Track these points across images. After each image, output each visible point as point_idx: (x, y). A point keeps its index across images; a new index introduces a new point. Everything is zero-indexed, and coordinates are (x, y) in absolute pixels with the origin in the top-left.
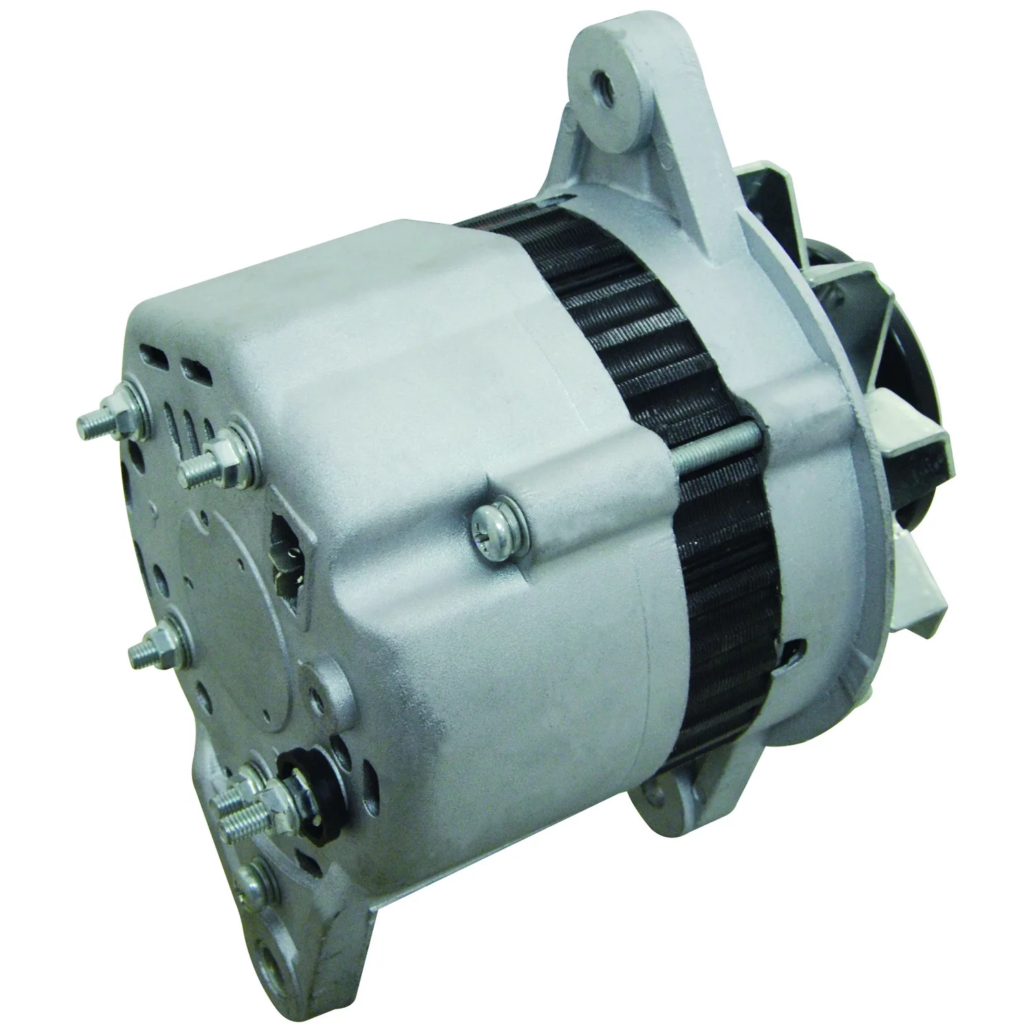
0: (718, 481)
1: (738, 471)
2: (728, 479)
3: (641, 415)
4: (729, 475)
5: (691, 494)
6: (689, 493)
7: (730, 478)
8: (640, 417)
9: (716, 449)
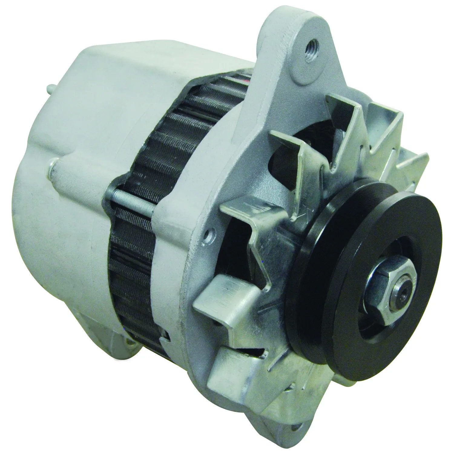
0: (139, 222)
1: (149, 226)
2: (143, 225)
3: (140, 174)
4: (145, 224)
5: (127, 218)
6: (126, 217)
7: (144, 225)
8: (139, 174)
9: (143, 207)
